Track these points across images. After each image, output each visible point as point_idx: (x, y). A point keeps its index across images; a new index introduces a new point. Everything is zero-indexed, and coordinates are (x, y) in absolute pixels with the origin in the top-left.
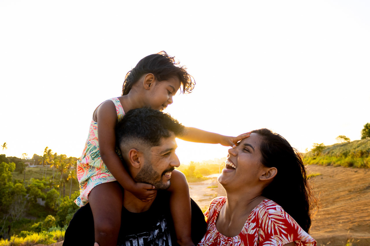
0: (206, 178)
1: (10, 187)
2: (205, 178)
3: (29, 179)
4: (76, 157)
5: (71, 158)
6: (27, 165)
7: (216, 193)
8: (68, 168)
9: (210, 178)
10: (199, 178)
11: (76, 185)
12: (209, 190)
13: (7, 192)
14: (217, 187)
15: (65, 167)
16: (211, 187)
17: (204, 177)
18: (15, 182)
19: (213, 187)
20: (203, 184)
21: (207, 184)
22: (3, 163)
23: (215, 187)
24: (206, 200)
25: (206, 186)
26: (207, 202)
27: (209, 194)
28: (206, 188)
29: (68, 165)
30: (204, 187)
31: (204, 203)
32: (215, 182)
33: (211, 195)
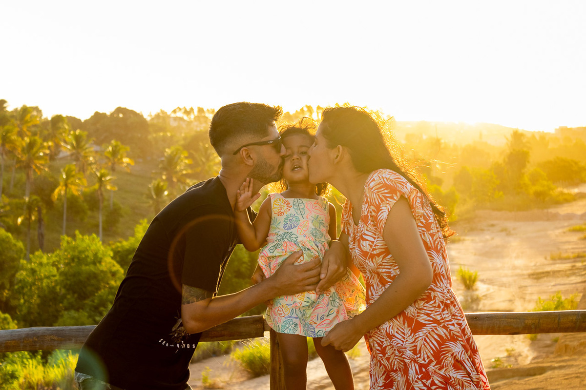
0: (569, 194)
2: (562, 193)
5: (57, 120)
8: (52, 157)
10: (540, 195)
11: (82, 220)
12: (574, 238)
15: (41, 154)
16: (584, 227)
17: (559, 190)
20: (554, 217)
21: (570, 217)
24: (559, 271)
25: (566, 224)
26: (560, 280)
27: (573, 253)
28: (564, 233)
29: (50, 144)
30: (557, 228)
31: (550, 285)
33: (580, 257)
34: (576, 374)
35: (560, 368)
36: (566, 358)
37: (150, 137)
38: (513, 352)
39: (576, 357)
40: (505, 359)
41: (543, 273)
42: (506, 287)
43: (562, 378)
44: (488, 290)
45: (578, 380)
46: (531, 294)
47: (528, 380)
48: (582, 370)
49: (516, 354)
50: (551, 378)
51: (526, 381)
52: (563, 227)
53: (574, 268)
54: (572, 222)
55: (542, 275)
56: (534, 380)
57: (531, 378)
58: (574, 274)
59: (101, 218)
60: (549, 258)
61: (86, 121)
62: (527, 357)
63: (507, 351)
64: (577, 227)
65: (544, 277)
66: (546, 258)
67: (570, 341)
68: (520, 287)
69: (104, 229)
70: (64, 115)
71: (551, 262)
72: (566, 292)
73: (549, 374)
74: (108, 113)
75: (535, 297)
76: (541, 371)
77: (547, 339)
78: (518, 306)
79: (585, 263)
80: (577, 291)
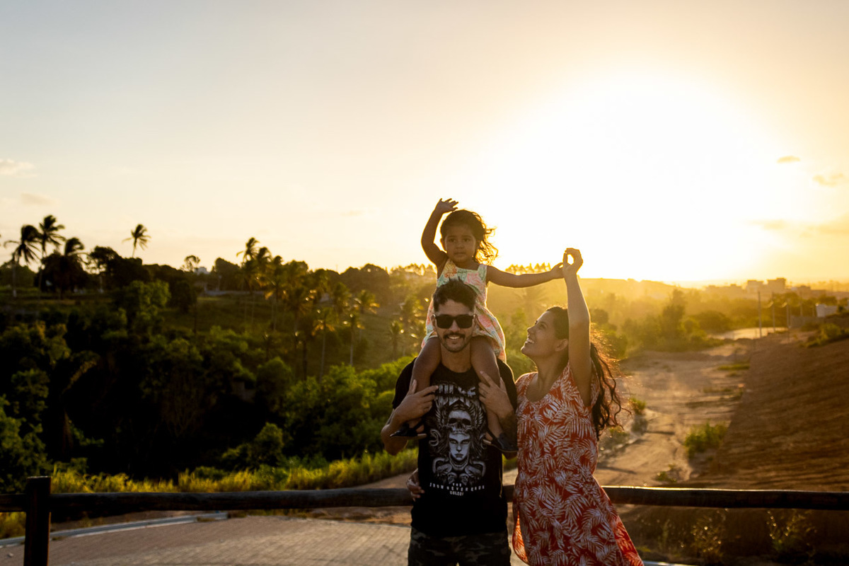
0: (717, 340)
1: (158, 349)
2: (712, 339)
3: (208, 329)
4: (336, 271)
5: (320, 272)
6: (200, 290)
7: (741, 385)
8: (315, 301)
9: (728, 341)
10: (695, 340)
11: (337, 351)
12: (722, 375)
13: (152, 361)
14: (747, 368)
15: (307, 299)
16: (730, 366)
17: (709, 337)
18: (171, 336)
19: (734, 369)
20: (706, 358)
21: (718, 358)
22: (136, 282)
23: (740, 369)
24: (711, 402)
25: (715, 364)
26: (711, 409)
27: (722, 387)
28: (714, 371)
29: (315, 291)
30: (708, 367)
31: (703, 413)
32: (743, 353)
33: (727, 391)
37: (390, 287)
38: (675, 468)
39: (727, 475)
41: (698, 403)
42: (668, 413)
44: (654, 415)
46: (689, 420)
49: (678, 470)
52: (713, 366)
53: (723, 400)
54: (720, 362)
58: (723, 405)
59: (352, 350)
60: (702, 390)
61: (343, 274)
62: (686, 471)
63: (670, 466)
64: (725, 366)
65: (698, 406)
66: (699, 391)
67: (723, 461)
68: (680, 414)
69: (354, 358)
70: (325, 269)
71: (704, 394)
72: (716, 419)
74: (359, 269)
75: (692, 422)
77: (702, 457)
78: (679, 429)
79: (732, 396)
80: (726, 419)
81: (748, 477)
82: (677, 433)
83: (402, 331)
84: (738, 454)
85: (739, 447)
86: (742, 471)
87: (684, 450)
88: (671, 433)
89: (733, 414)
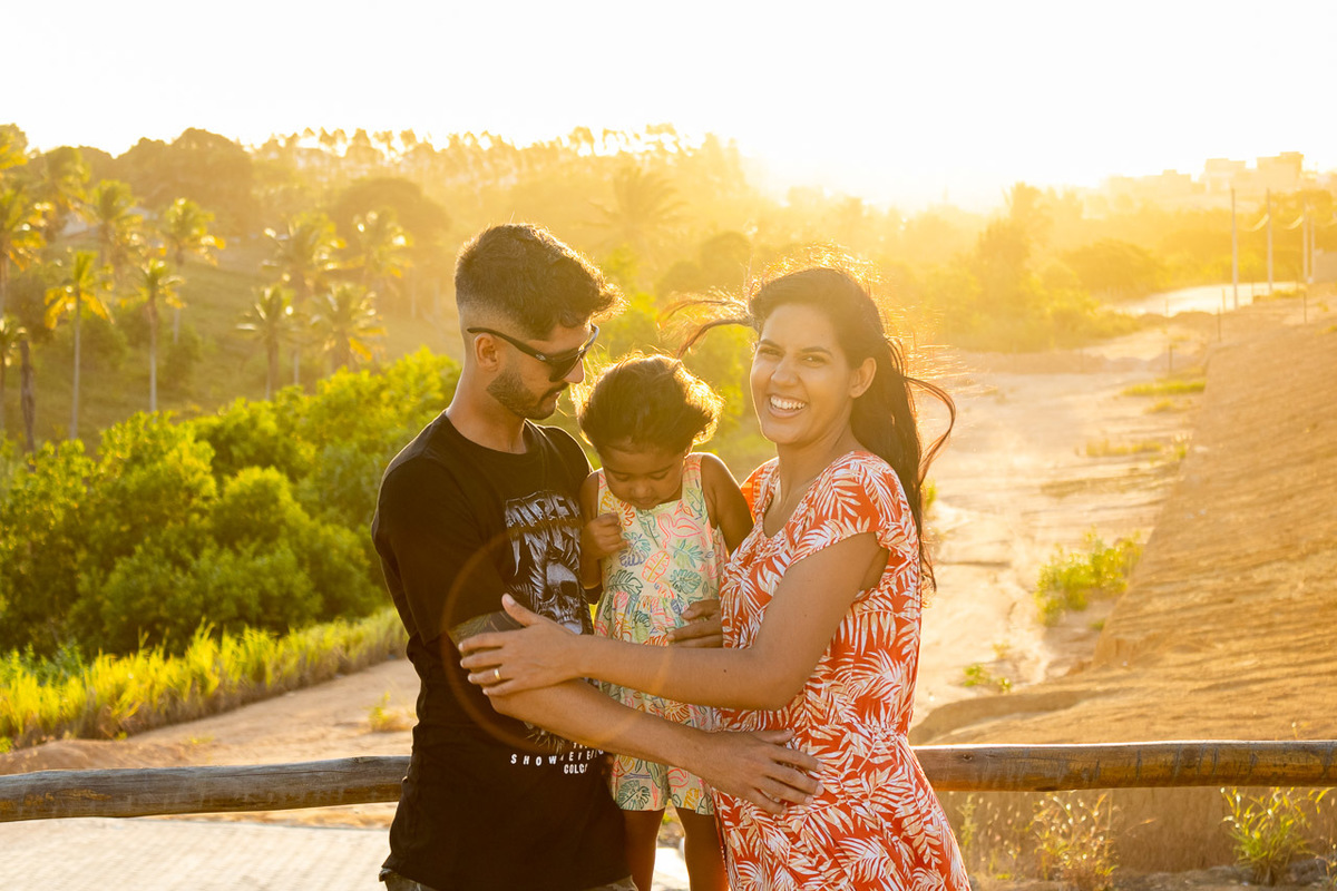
0: (1123, 317)
2: (1112, 315)
4: (103, 149)
7: (1182, 435)
9: (1154, 321)
10: (1066, 320)
11: (114, 366)
12: (1136, 409)
14: (1199, 389)
15: (26, 227)
16: (1156, 386)
17: (1103, 309)
19: (1170, 392)
20: (1097, 366)
21: (1126, 365)
23: (1181, 391)
24: (1104, 481)
25: (1118, 380)
26: (1106, 499)
27: (1132, 441)
28: (1115, 398)
29: (47, 206)
30: (1100, 389)
31: (1083, 508)
32: (1189, 350)
33: (1147, 450)
34: (1140, 707)
35: (1108, 693)
36: (1119, 672)
37: (256, 192)
38: (1009, 652)
39: (1137, 669)
40: (993, 666)
41: (1071, 483)
42: (995, 513)
43: (1110, 718)
44: (958, 518)
45: (1142, 723)
46: (1047, 528)
47: (1043, 721)
48: (1151, 700)
49: (1016, 656)
50: (1089, 717)
51: (1036, 722)
52: (1113, 386)
53: (1136, 474)
54: (1133, 375)
55: (1069, 489)
56: (1055, 721)
57: (1048, 716)
58: (1134, 486)
59: (154, 363)
60: (1083, 452)
61: (121, 157)
62: (1037, 661)
63: (997, 648)
64: (1143, 387)
65: (1073, 492)
66: (1077, 453)
67: (1128, 633)
68: (1025, 514)
69: (161, 386)
70: (75, 145)
71: (1088, 460)
72: (1116, 525)
73: (1084, 706)
74: (168, 142)
75: (1054, 535)
76: (1069, 700)
77: (1079, 624)
78: (1020, 554)
79: (1158, 464)
80: (1141, 522)
81: (1187, 671)
82: (1015, 564)
83: (289, 310)
84: (1168, 612)
85: (1172, 594)
86: (1173, 658)
87: (1033, 606)
88: (1002, 565)
89: (1160, 508)
